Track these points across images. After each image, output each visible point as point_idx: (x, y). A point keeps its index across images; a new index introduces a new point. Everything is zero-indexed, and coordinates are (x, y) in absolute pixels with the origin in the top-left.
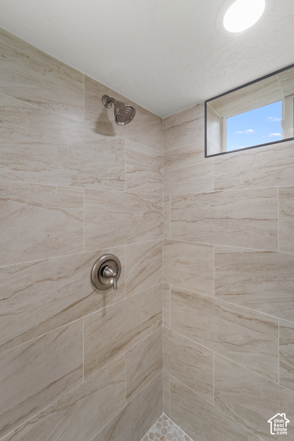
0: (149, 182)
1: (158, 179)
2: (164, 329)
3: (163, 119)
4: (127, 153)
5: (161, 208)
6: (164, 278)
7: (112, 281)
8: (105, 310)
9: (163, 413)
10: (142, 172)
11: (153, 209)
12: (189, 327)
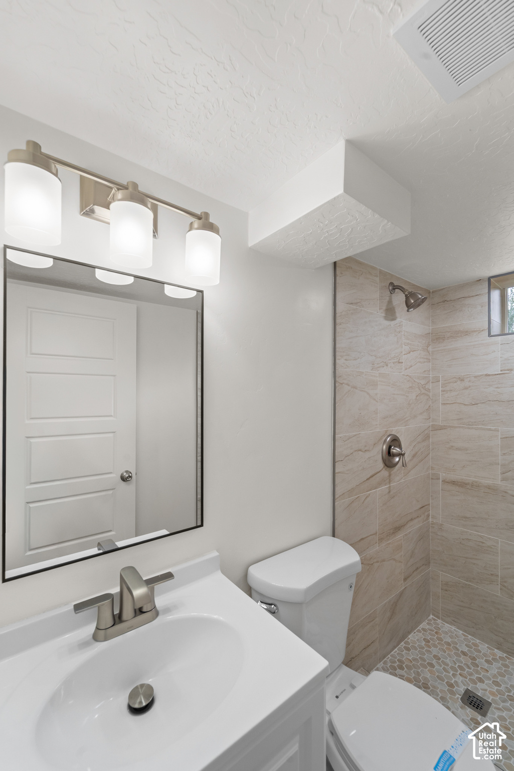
0: (420, 362)
1: (427, 359)
2: (432, 524)
3: (431, 291)
4: (404, 335)
5: (429, 390)
6: (432, 467)
7: (397, 459)
8: (390, 487)
9: (431, 616)
10: (414, 352)
11: (423, 391)
12: (466, 518)
